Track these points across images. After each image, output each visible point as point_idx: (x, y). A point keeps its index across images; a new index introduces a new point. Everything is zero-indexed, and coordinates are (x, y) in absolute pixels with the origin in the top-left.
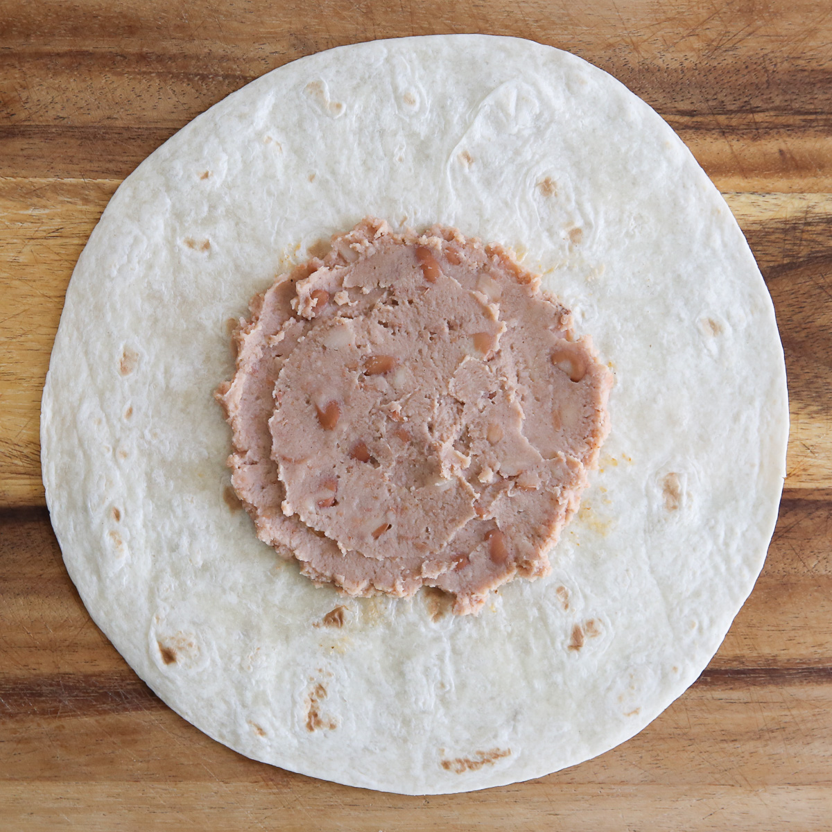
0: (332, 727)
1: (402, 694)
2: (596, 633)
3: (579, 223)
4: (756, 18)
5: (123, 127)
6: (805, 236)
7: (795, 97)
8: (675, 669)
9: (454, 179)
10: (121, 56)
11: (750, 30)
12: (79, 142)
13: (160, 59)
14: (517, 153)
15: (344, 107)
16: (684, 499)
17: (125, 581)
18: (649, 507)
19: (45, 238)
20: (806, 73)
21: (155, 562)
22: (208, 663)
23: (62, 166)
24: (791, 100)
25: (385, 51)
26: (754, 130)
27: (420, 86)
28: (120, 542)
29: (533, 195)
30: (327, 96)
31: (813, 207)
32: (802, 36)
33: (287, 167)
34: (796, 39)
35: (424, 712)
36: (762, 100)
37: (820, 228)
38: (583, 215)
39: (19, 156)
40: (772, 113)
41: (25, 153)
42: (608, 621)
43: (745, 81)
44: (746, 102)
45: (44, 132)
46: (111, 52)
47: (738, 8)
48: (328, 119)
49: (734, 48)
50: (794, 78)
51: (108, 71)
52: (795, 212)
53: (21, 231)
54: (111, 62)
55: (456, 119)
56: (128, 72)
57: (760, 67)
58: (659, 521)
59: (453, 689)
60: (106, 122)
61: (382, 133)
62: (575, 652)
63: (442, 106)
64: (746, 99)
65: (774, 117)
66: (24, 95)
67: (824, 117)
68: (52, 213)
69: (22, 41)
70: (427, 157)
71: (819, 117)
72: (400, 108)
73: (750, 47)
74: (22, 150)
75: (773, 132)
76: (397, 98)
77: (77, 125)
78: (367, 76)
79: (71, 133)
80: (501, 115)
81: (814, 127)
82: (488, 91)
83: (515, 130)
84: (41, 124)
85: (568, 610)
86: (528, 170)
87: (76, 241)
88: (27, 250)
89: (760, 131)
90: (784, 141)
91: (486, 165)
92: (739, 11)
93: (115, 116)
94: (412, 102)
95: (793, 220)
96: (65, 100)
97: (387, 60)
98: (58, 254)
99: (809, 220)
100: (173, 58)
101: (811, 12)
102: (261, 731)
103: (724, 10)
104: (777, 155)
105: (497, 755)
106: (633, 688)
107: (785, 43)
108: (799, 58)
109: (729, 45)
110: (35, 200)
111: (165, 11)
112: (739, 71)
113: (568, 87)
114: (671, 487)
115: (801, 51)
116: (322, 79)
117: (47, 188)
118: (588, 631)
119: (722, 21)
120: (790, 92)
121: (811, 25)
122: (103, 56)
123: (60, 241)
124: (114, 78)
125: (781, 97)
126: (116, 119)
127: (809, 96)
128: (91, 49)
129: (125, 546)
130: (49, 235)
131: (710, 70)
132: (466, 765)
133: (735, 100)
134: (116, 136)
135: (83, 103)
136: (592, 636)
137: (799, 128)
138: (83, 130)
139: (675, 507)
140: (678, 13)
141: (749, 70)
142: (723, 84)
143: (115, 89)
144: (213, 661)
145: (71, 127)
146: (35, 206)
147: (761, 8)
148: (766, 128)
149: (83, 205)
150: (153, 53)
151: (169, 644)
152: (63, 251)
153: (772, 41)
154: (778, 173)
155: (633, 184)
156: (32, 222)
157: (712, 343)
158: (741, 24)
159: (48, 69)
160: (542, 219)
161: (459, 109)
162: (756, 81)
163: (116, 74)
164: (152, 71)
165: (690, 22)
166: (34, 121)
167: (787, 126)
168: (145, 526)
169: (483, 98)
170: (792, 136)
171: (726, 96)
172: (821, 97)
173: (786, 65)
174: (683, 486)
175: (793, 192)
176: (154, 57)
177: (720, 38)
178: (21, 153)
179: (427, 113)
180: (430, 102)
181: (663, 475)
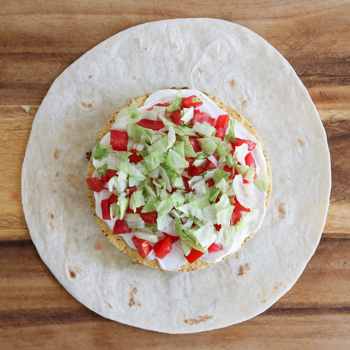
0: (139, 305)
1: (168, 292)
2: (249, 269)
3: (245, 98)
4: (310, 36)
5: (46, 84)
6: (330, 128)
7: (326, 69)
8: (281, 284)
9: (194, 79)
10: (45, 54)
11: (308, 41)
12: (27, 90)
13: (61, 55)
14: (220, 69)
15: (148, 49)
16: (287, 214)
17: (55, 243)
18: (272, 217)
19: (14, 130)
20: (331, 59)
21: (68, 236)
22: (89, 278)
23: (20, 100)
24: (325, 71)
25: (166, 25)
26: (309, 84)
27: (180, 40)
28: (53, 228)
29: (227, 86)
30: (142, 44)
31: (334, 116)
32: (330, 44)
33: (124, 73)
34: (327, 45)
35: (177, 300)
36: (313, 71)
37: (337, 124)
38: (247, 95)
39: (2, 96)
40: (317, 76)
41: (5, 95)
42: (254, 264)
43: (305, 63)
44: (306, 72)
45: (13, 86)
46: (40, 52)
47: (303, 32)
48: (141, 54)
49: (301, 49)
50: (326, 61)
51: (39, 60)
52: (326, 118)
53: (4, 127)
54: (40, 57)
55: (195, 54)
56: (47, 61)
57: (312, 57)
58: (276, 223)
59: (190, 291)
60: (38, 82)
61: (164, 60)
62: (240, 276)
63: (189, 49)
64: (306, 70)
65: (318, 78)
66: (4, 70)
67: (339, 78)
68: (17, 119)
69: (3, 48)
70: (183, 70)
71: (337, 78)
72: (171, 49)
73: (308, 49)
74: (4, 93)
75: (317, 84)
76: (170, 45)
77: (26, 83)
78: (158, 36)
79: (23, 87)
80: (214, 53)
81: (334, 82)
82: (208, 43)
83: (219, 59)
84: (11, 82)
85: (238, 259)
86: (225, 76)
87: (26, 131)
88: (6, 135)
89: (311, 84)
90: (322, 88)
91: (207, 74)
92: (303, 33)
93: (43, 79)
94: (177, 47)
95: (325, 121)
96: (21, 72)
97: (167, 29)
98: (19, 137)
99: (332, 121)
100: (66, 55)
101: (334, 33)
102: (110, 306)
103: (297, 33)
104: (319, 94)
105: (207, 318)
106: (264, 291)
107: (322, 47)
108: (328, 53)
109: (299, 48)
110: (9, 114)
111: (62, 35)
112: (303, 58)
113: (242, 41)
114: (282, 209)
115: (329, 50)
116: (139, 37)
117: (14, 109)
118: (246, 268)
119: (296, 37)
120: (324, 67)
121: (334, 39)
122: (37, 54)
123: (20, 131)
124: (42, 63)
125: (320, 70)
126: (43, 80)
127: (332, 69)
128: (32, 51)
129: (55, 229)
130: (15, 129)
131: (291, 58)
132: (194, 322)
133: (301, 71)
134: (43, 87)
135: (29, 74)
136: (248, 270)
137: (328, 82)
138: (29, 85)
139: (283, 217)
140: (278, 34)
141: (307, 58)
142: (296, 64)
143: (42, 68)
144: (91, 277)
145: (24, 84)
146: (9, 117)
147: (313, 32)
148: (314, 82)
149: (29, 116)
150: (58, 53)
151: (73, 270)
152: (21, 135)
153: (317, 46)
154: (319, 101)
155: (269, 82)
156: (8, 124)
157: (300, 150)
158: (304, 39)
159: (14, 59)
160: (230, 96)
161: (196, 50)
162: (310, 63)
163: (42, 62)
164: (57, 60)
165: (282, 38)
166: (9, 81)
167: (323, 82)
168: (64, 221)
169: (207, 46)
170: (325, 86)
171: (297, 69)
172: (338, 69)
173: (323, 56)
174: (286, 208)
175: (325, 109)
176: (58, 55)
177: (295, 45)
178: (3, 95)
179: (183, 51)
180: (184, 47)
181: (278, 204)
